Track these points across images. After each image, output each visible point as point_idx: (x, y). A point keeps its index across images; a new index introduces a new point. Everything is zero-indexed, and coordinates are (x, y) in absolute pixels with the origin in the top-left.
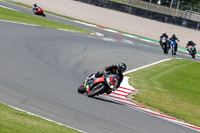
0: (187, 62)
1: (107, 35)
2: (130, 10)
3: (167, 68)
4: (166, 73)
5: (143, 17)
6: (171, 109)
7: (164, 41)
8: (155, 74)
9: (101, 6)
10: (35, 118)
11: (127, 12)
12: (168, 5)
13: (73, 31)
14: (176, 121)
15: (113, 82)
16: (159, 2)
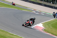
1: (37, 12)
2: (43, 5)
4: (53, 23)
5: (47, 7)
6: (55, 33)
7: (54, 14)
9: (35, 4)
11: (42, 5)
12: (54, 4)
15: (31, 23)
16: (51, 3)
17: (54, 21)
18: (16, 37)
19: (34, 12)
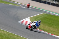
0: (47, 14)
4: (41, 17)
6: (43, 28)
10: (2, 30)
18: (2, 32)
19: (21, 6)
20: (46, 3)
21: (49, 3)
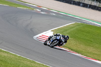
3: (72, 27)
8: (66, 30)
13: (25, 8)
14: (77, 54)
17: (74, 27)
18: (6, 55)
19: (38, 10)
20: (81, 5)
21: (85, 6)
